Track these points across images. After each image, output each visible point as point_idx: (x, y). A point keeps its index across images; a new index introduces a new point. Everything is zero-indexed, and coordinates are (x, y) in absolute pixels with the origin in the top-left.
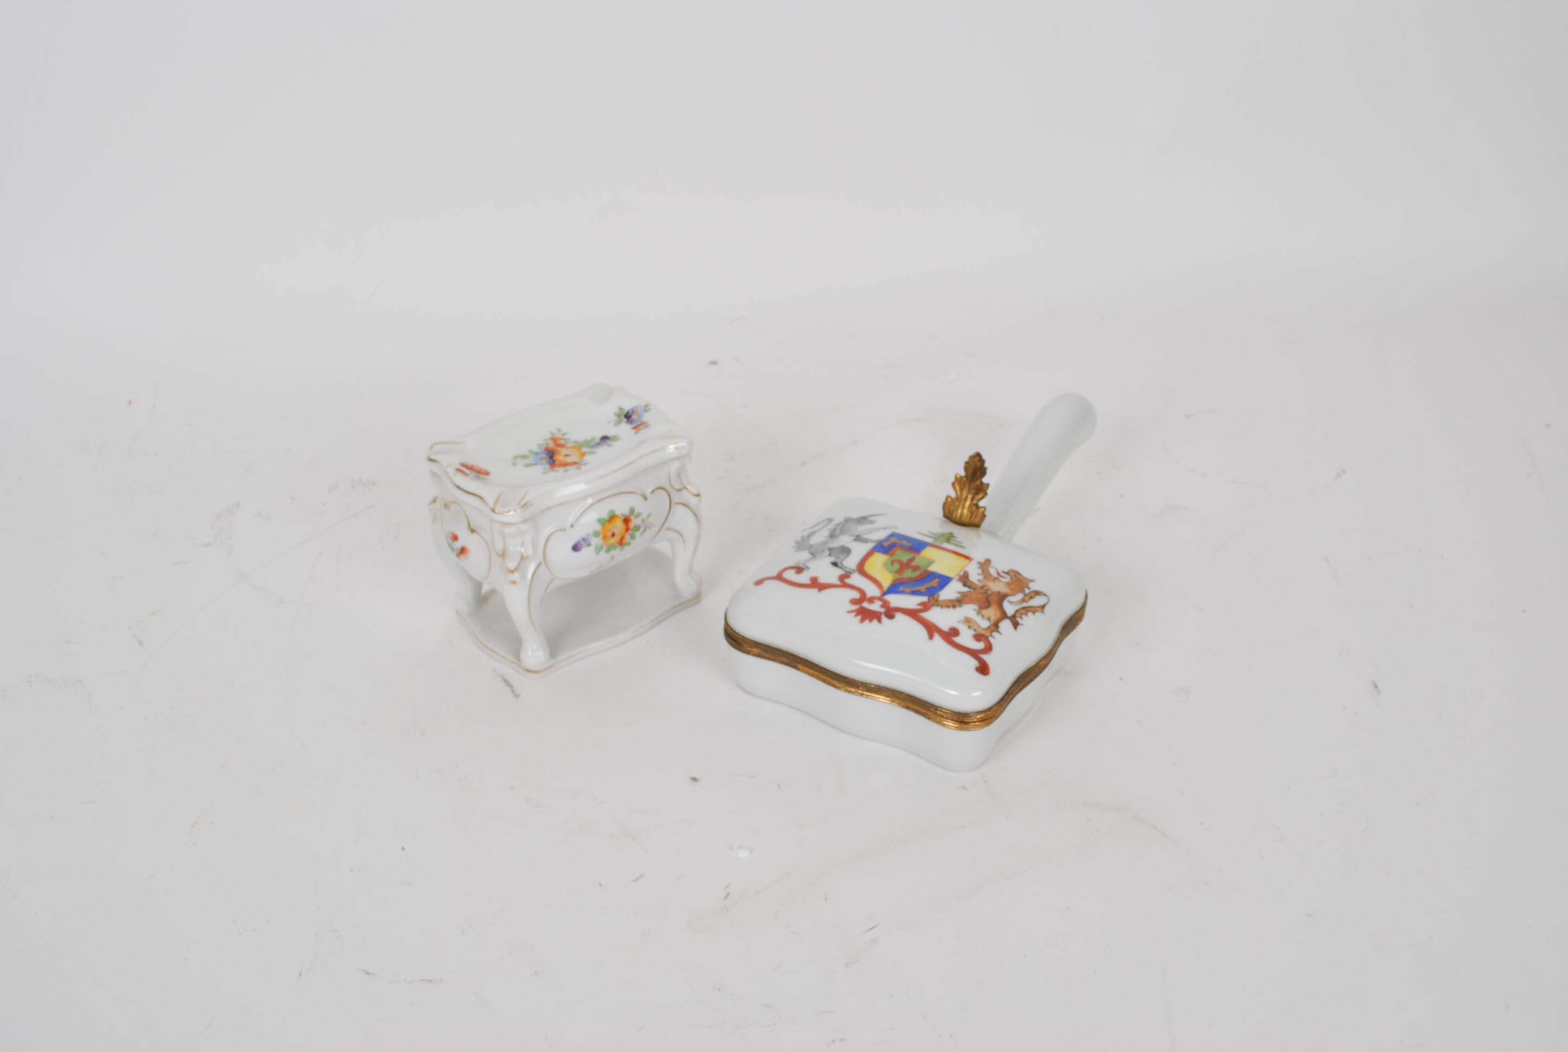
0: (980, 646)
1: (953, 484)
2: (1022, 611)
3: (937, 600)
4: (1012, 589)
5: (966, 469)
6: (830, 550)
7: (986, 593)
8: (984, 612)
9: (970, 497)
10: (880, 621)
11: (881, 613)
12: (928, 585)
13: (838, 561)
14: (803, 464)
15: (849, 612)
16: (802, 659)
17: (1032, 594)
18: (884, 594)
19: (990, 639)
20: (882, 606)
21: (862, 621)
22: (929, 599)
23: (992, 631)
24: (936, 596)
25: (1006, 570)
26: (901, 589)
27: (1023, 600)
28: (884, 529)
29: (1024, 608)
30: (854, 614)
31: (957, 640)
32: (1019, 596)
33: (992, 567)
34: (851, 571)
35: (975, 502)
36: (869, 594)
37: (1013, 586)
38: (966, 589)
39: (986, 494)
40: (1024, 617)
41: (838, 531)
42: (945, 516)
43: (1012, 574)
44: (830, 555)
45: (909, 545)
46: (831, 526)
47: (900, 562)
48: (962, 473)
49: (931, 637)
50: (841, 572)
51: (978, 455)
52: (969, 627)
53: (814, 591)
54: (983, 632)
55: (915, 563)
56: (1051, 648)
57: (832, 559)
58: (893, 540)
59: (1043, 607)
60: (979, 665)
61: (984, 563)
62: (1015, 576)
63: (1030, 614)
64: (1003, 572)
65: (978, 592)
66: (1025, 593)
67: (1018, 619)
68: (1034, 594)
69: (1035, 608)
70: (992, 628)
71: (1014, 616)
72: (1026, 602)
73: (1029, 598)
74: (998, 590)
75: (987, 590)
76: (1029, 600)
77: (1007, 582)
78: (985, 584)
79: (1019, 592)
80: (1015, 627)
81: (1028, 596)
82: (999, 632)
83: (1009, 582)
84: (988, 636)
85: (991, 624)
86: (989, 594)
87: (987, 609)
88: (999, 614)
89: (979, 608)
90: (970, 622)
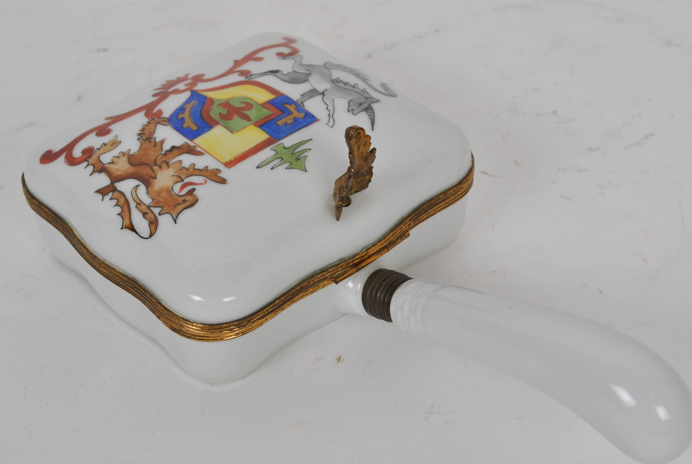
0: (77, 152)
2: (122, 200)
4: (159, 193)
7: (155, 164)
8: (125, 159)
17: (150, 215)
19: (85, 164)
23: (94, 166)
25: (195, 193)
27: (139, 203)
29: (127, 201)
32: (147, 200)
33: (206, 181)
37: (164, 194)
38: (167, 148)
40: (114, 202)
43: (188, 198)
52: (105, 144)
54: (95, 157)
55: (236, 118)
59: (131, 228)
60: (53, 152)
61: (216, 175)
62: (184, 201)
63: (118, 210)
64: (194, 189)
65: (158, 157)
66: (151, 207)
67: (110, 195)
68: (151, 218)
69: (128, 217)
70: (100, 166)
71: (115, 190)
72: (136, 207)
73: (144, 211)
74: (158, 177)
75: (160, 167)
76: (140, 211)
77: (172, 190)
78: (172, 166)
79: (153, 200)
80: (99, 191)
81: (147, 211)
82: (93, 173)
83: (173, 192)
84: (88, 161)
85: (104, 165)
86: (152, 167)
87: (127, 162)
88: (118, 173)
89: (131, 155)
90: (111, 145)
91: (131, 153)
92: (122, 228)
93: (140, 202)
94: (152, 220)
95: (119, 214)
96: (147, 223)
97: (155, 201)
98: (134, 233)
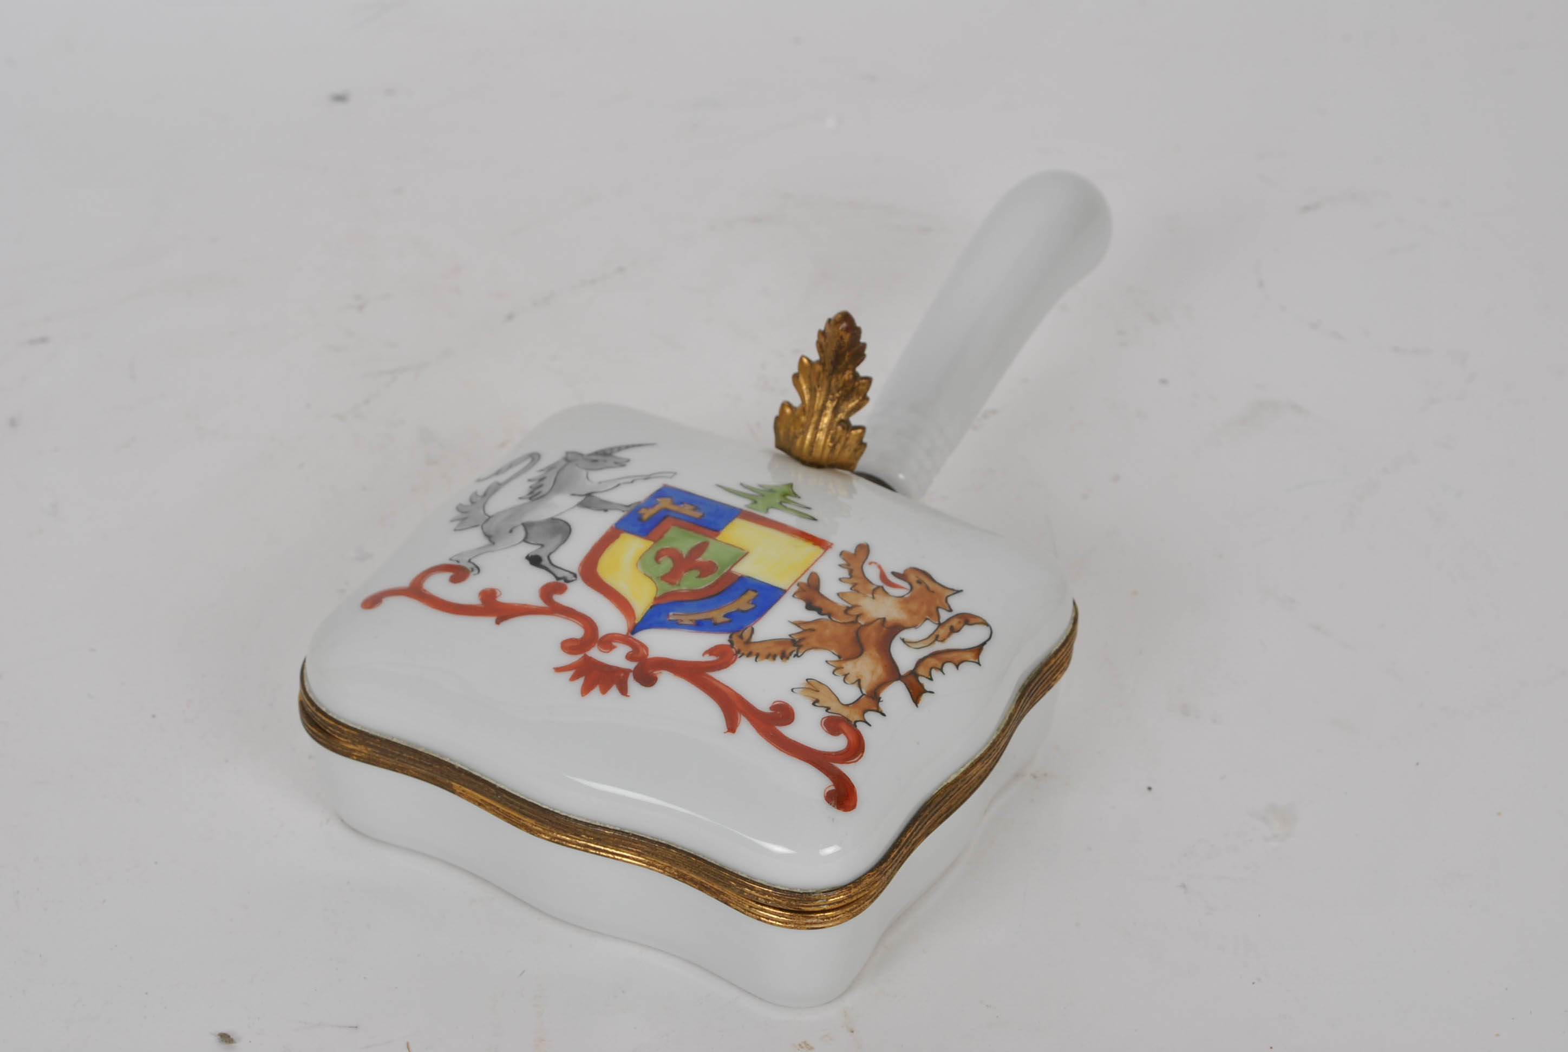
0: (838, 743)
1: (796, 377)
2: (932, 662)
3: (748, 642)
4: (912, 613)
5: (821, 348)
6: (527, 526)
7: (855, 622)
8: (849, 666)
9: (830, 405)
10: (624, 691)
11: (626, 672)
12: (731, 608)
13: (543, 554)
14: (510, 317)
15: (559, 670)
16: (461, 771)
17: (955, 623)
18: (635, 629)
19: (861, 727)
20: (629, 657)
21: (586, 690)
22: (730, 641)
23: (865, 711)
24: (746, 634)
25: (900, 570)
26: (672, 616)
27: (935, 637)
28: (647, 478)
29: (934, 655)
30: (570, 674)
31: (789, 731)
32: (928, 628)
33: (871, 563)
34: (570, 577)
35: (841, 416)
36: (602, 632)
37: (914, 606)
38: (812, 616)
39: (865, 399)
40: (935, 674)
41: (548, 484)
42: (779, 446)
43: (913, 578)
44: (525, 540)
45: (697, 514)
46: (534, 473)
47: (674, 555)
48: (815, 356)
49: (732, 727)
50: (546, 578)
51: (846, 317)
52: (815, 703)
53: (489, 621)
54: (845, 713)
55: (705, 557)
56: (994, 737)
57: (530, 549)
58: (664, 503)
59: (978, 650)
60: (833, 788)
61: (855, 554)
62: (919, 582)
63: (949, 668)
64: (894, 574)
65: (838, 621)
66: (939, 621)
67: (922, 680)
68: (959, 622)
69: (960, 654)
70: (866, 702)
71: (914, 673)
72: (943, 641)
73: (948, 631)
74: (881, 616)
75: (858, 616)
76: (949, 635)
77: (903, 596)
78: (854, 603)
79: (927, 619)
80: (916, 699)
81: (947, 627)
82: (880, 711)
83: (907, 596)
84: (856, 722)
85: (863, 695)
86: (862, 626)
87: (855, 660)
88: (881, 670)
89: (839, 657)
90: (818, 691)
91: (836, 658)
92: (979, 663)
93: (933, 638)
94: (962, 621)
95: (957, 667)
96: (967, 628)
97: (928, 617)
98: (985, 647)
